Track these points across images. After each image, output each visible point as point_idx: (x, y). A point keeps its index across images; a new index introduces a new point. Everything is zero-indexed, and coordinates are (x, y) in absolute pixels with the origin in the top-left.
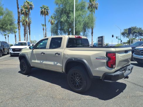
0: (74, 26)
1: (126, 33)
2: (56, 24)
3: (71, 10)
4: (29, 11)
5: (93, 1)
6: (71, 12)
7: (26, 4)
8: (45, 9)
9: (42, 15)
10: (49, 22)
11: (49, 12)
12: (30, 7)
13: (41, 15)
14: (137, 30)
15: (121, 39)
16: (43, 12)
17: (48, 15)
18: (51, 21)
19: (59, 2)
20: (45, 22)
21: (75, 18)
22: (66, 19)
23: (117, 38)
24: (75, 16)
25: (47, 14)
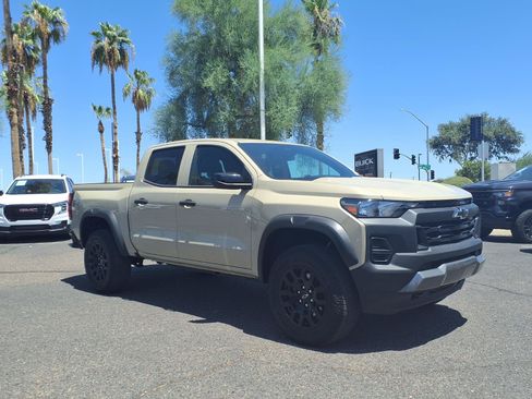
0: (262, 107)
1: (448, 141)
2: (178, 100)
3: (245, 41)
4: (46, 48)
5: (321, 8)
6: (248, 51)
7: (35, 17)
8: (112, 39)
9: (101, 65)
10: (126, 94)
11: (128, 53)
12: (49, 30)
13: (97, 67)
14: (489, 129)
15: (428, 167)
16: (106, 53)
17: (125, 67)
18: (132, 91)
19: (194, 9)
20: (113, 97)
21: (265, 74)
22: (224, 80)
23: (413, 163)
24: (262, 66)
25: (123, 62)
